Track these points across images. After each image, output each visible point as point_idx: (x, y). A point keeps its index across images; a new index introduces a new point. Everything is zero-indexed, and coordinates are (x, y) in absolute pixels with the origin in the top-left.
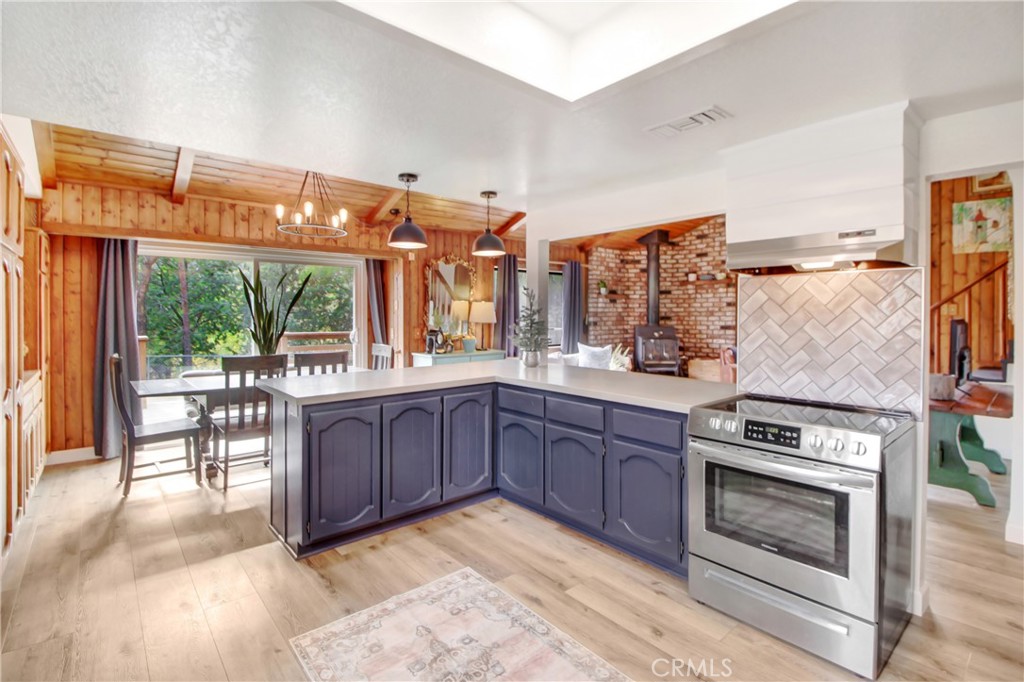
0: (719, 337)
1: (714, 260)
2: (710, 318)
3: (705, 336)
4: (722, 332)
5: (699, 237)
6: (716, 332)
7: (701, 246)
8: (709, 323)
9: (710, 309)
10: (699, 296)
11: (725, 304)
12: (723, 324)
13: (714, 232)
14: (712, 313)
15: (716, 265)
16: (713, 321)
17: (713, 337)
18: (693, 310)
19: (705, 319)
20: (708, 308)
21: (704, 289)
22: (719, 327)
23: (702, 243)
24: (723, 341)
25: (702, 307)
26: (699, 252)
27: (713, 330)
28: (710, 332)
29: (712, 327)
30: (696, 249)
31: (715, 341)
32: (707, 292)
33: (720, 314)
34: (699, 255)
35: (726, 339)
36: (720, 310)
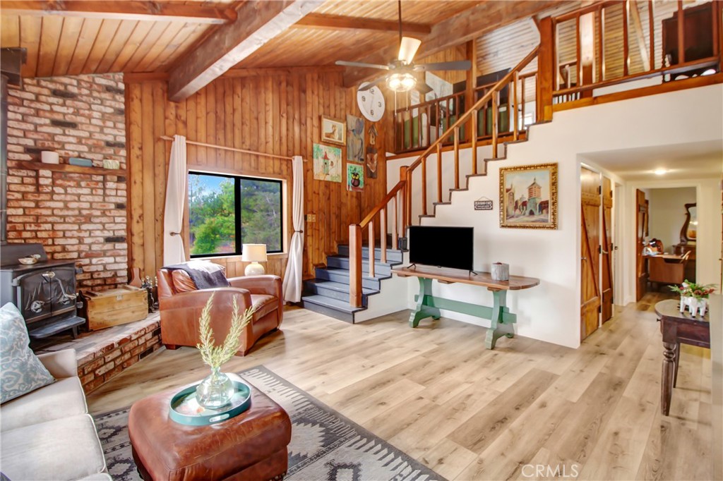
0: (104, 254)
1: (90, 137)
2: (84, 227)
3: (75, 255)
4: (109, 246)
5: (55, 93)
6: (95, 248)
7: (64, 110)
8: (82, 234)
9: (85, 212)
10: (57, 190)
11: (113, 206)
12: (110, 234)
13: (90, 95)
14: (89, 219)
15: (96, 146)
16: (90, 231)
17: (90, 255)
18: (44, 212)
19: (76, 227)
20: (80, 210)
21: (71, 179)
22: (102, 240)
23: (64, 105)
24: (111, 260)
25: (67, 208)
26: (59, 117)
27: (90, 245)
28: (83, 247)
29: (87, 241)
30: (52, 111)
31: (94, 261)
32: (79, 186)
33: (104, 220)
34: (56, 123)
35: (115, 256)
36: (104, 214)
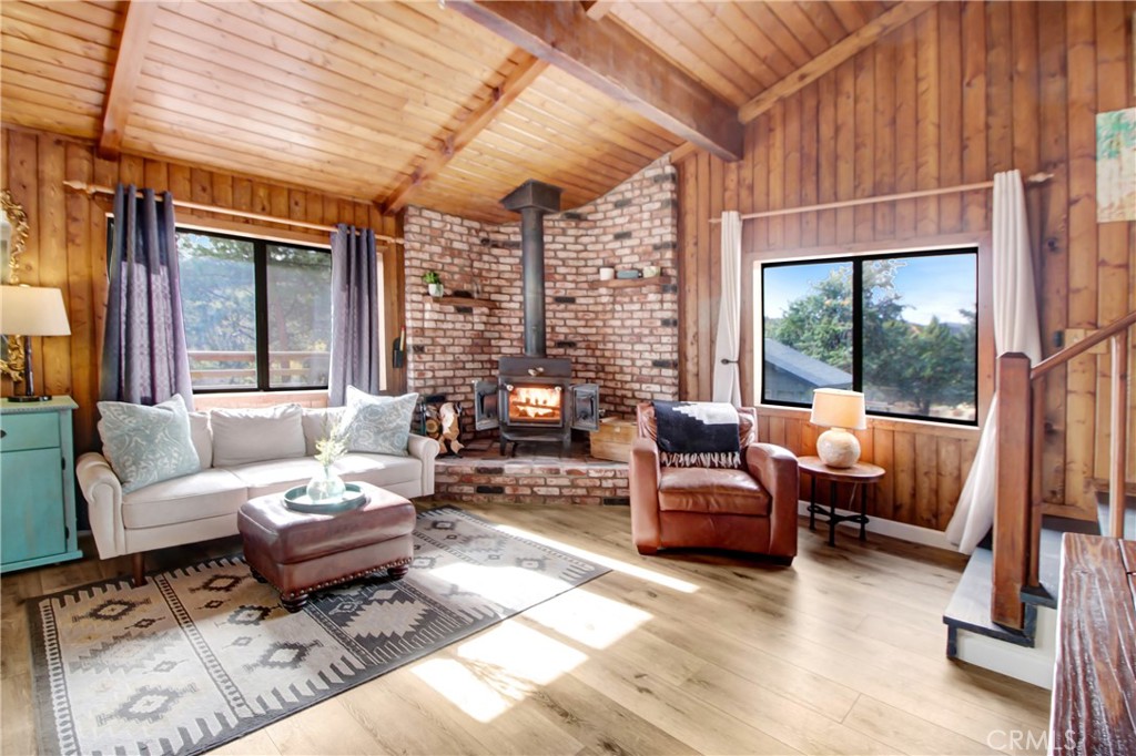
0: (651, 380)
1: (641, 244)
2: (637, 347)
3: (628, 378)
4: (655, 371)
5: (618, 205)
6: (645, 372)
7: (620, 220)
8: (637, 356)
9: (637, 331)
10: (618, 307)
11: (659, 323)
12: (656, 357)
13: (641, 195)
14: (639, 339)
15: (645, 253)
16: (641, 352)
17: (641, 381)
18: (609, 331)
19: (629, 347)
20: (633, 327)
21: (626, 295)
22: (650, 363)
23: (622, 215)
24: (656, 388)
25: (623, 326)
26: (618, 230)
27: (640, 368)
28: (636, 371)
29: (639, 363)
30: (614, 225)
31: (644, 386)
32: (632, 302)
33: (652, 339)
34: (618, 237)
35: (661, 385)
36: (651, 334)
